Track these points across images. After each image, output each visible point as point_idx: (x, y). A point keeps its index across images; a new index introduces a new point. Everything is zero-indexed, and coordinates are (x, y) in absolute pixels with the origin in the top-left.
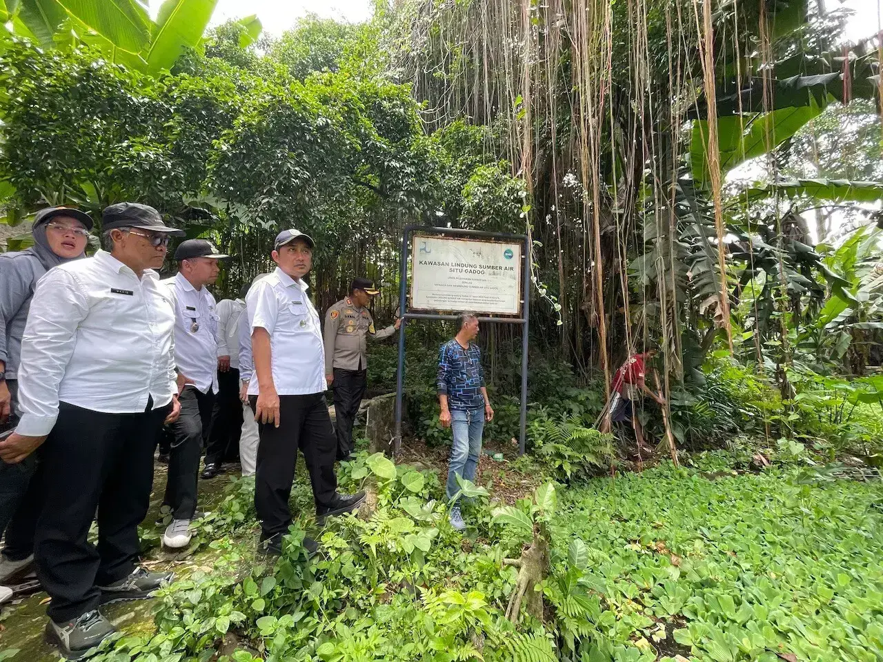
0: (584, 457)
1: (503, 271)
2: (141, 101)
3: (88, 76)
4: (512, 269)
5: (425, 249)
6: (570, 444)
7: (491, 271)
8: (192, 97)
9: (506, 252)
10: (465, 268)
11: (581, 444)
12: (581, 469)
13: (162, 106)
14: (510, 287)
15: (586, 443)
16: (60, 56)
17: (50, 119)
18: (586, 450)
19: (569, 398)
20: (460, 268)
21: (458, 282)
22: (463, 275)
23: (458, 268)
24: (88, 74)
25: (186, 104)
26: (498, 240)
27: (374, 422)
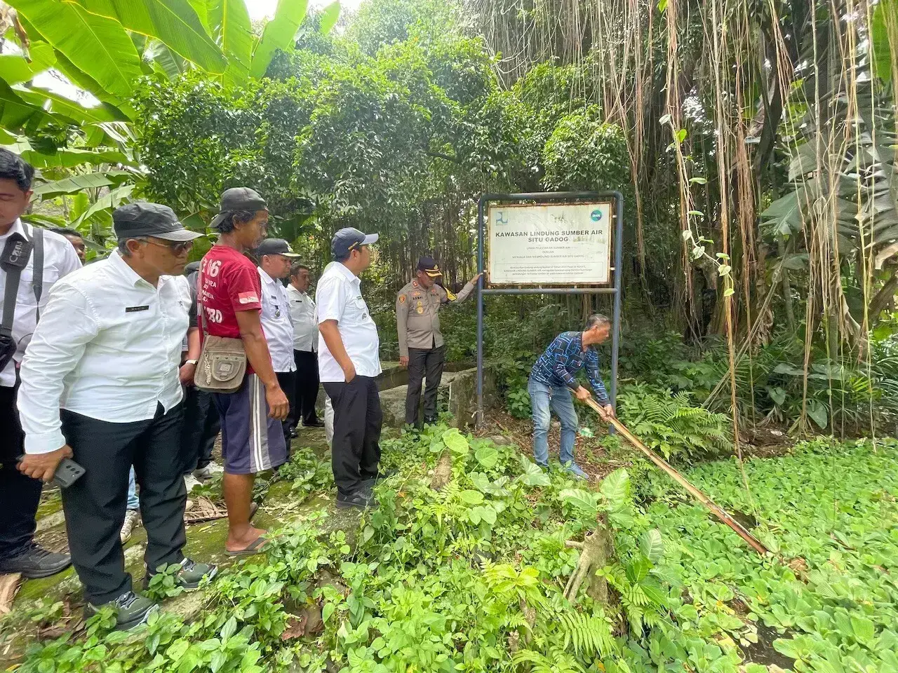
0: (688, 439)
1: (589, 236)
2: (236, 114)
3: (193, 99)
4: (600, 232)
5: (501, 220)
6: (670, 424)
7: (576, 236)
8: (275, 101)
9: (593, 213)
10: (545, 236)
11: (685, 424)
12: (684, 451)
13: (252, 115)
14: (599, 252)
15: (692, 425)
16: (172, 86)
17: (173, 145)
18: (690, 431)
19: (676, 372)
20: (541, 237)
21: (538, 252)
22: (544, 243)
23: (538, 236)
24: (193, 98)
25: (270, 110)
26: (584, 200)
27: (456, 396)
